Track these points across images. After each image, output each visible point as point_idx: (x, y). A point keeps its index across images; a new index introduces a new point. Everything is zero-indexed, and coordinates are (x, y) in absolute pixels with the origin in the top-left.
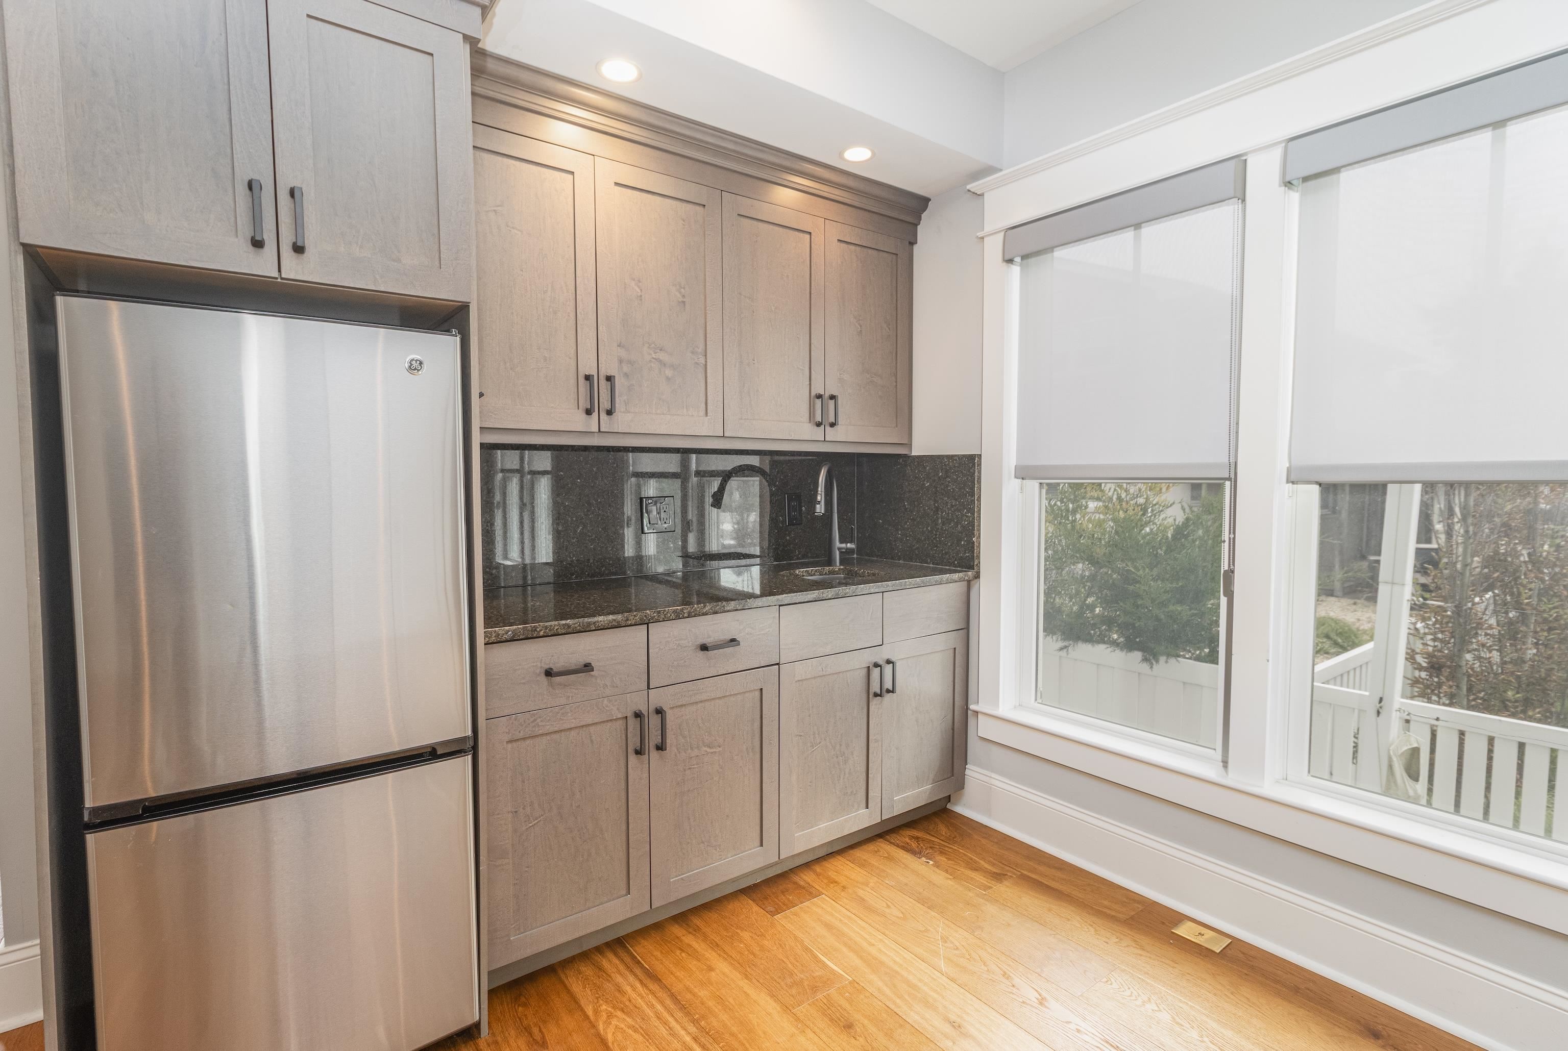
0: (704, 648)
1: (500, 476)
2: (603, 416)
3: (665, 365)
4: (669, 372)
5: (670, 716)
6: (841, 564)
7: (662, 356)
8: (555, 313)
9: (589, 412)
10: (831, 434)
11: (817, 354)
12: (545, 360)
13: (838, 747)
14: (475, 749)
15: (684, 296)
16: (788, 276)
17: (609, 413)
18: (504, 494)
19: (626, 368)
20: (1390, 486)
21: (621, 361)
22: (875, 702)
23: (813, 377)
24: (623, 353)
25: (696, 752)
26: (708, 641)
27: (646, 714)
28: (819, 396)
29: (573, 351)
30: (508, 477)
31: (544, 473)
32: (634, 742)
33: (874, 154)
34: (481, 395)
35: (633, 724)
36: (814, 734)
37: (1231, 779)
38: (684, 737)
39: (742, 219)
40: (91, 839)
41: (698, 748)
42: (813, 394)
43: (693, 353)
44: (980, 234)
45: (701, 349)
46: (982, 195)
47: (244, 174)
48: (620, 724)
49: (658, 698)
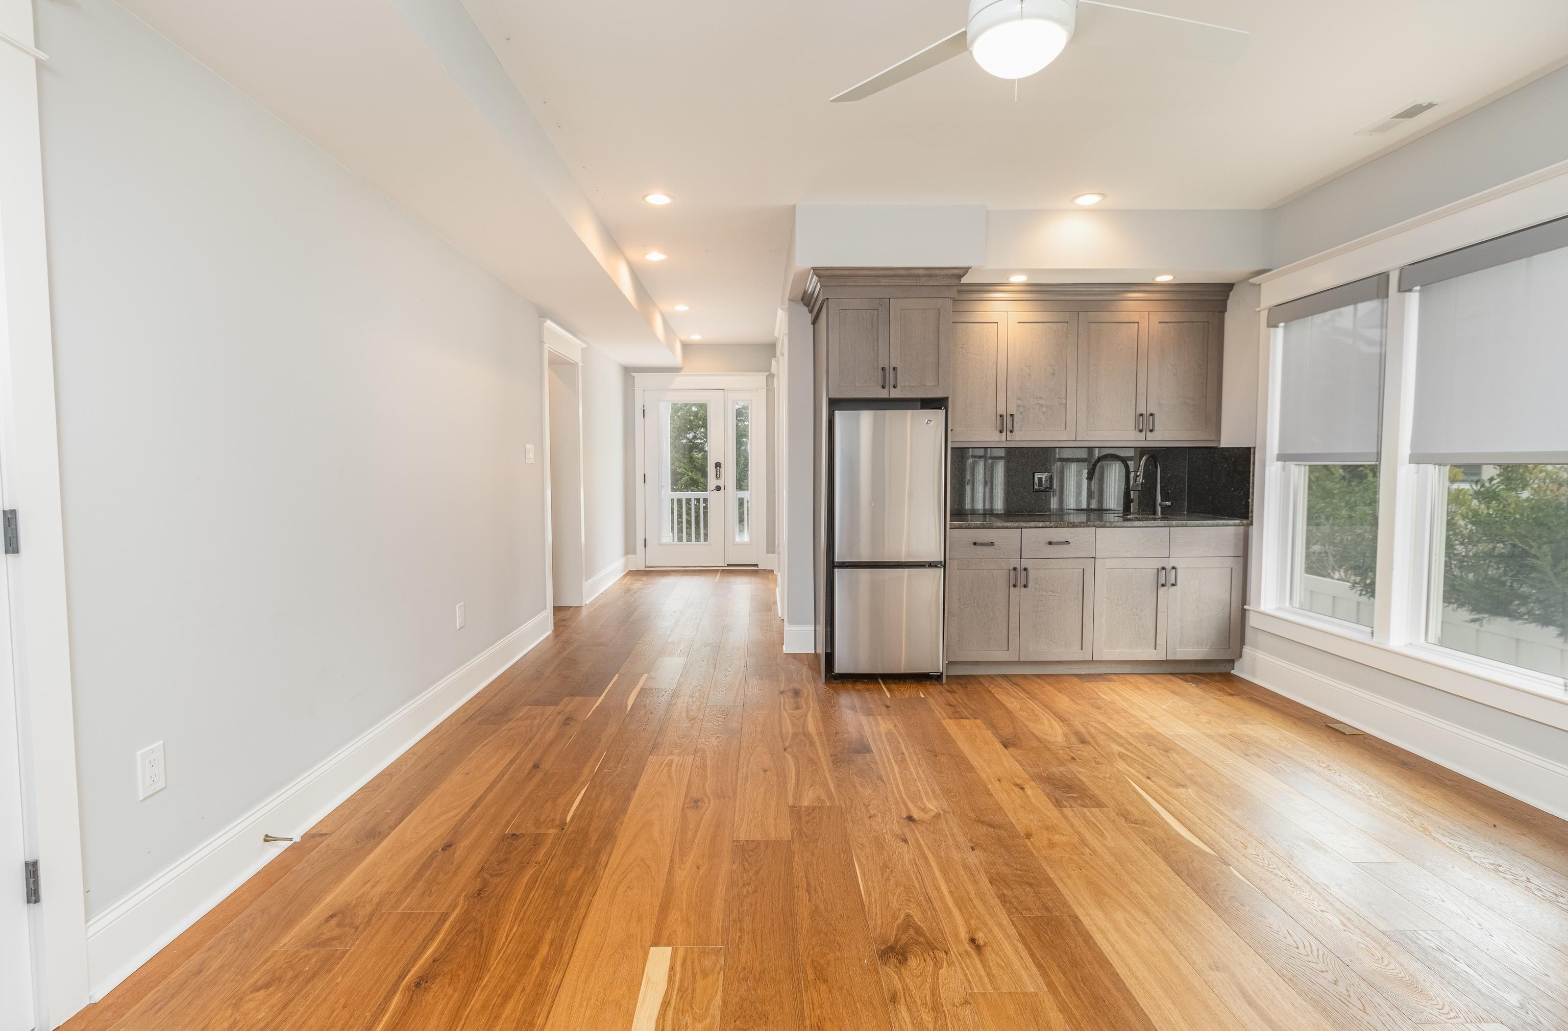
0: (1050, 543)
1: (970, 461)
2: (1008, 433)
3: (1042, 406)
4: (1044, 409)
5: (1031, 573)
6: (1161, 514)
7: (1041, 402)
8: (987, 387)
9: (1001, 432)
10: (1150, 436)
11: (1142, 390)
12: (981, 409)
13: (1134, 610)
14: (944, 566)
15: (1054, 370)
16: (1121, 349)
17: (1011, 432)
18: (973, 475)
19: (1021, 409)
20: (1484, 467)
21: (1018, 406)
22: (1162, 590)
23: (1137, 404)
24: (1019, 402)
25: (1045, 593)
26: (1052, 541)
27: (1019, 570)
28: (1141, 415)
29: (995, 404)
30: (977, 461)
31: (1001, 458)
32: (1012, 582)
33: (1174, 278)
34: (952, 430)
35: (1012, 573)
36: (1118, 599)
37: (1375, 641)
38: (1039, 585)
39: (1091, 324)
40: (836, 570)
41: (1047, 592)
42: (1138, 413)
43: (1058, 398)
44: (1257, 309)
45: (1064, 395)
46: (1260, 285)
47: (881, 366)
48: (1007, 571)
49: (1025, 563)
